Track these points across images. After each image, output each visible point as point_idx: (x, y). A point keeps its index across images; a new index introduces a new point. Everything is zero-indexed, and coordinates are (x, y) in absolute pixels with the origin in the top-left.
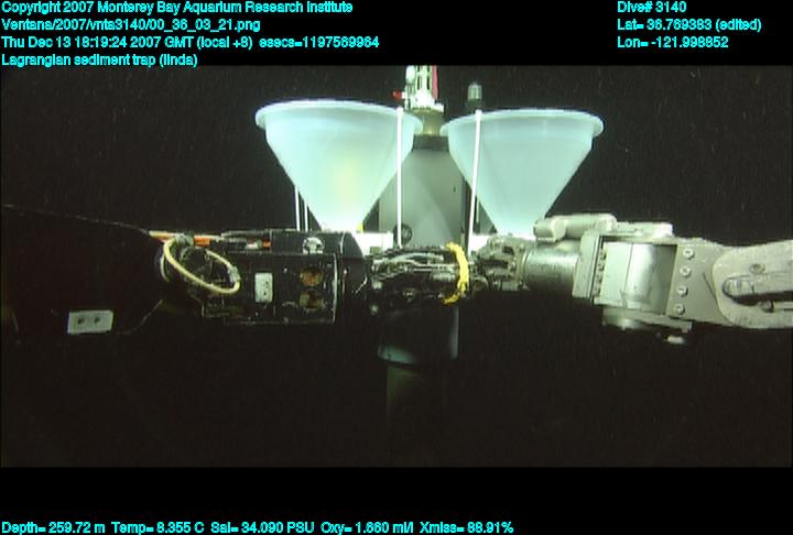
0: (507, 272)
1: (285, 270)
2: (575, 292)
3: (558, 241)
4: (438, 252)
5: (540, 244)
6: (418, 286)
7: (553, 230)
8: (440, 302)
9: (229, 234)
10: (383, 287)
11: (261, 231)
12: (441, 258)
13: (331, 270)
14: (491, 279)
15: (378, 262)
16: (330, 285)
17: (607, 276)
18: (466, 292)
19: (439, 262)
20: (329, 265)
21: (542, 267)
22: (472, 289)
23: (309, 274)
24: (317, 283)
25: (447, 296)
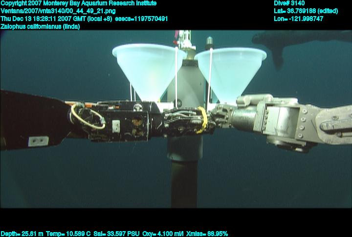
0: (224, 120)
1: (126, 119)
2: (255, 129)
3: (247, 107)
4: (194, 111)
5: (239, 108)
6: (185, 126)
7: (245, 102)
8: (195, 133)
9: (101, 102)
10: (169, 126)
11: (115, 101)
12: (195, 113)
13: (146, 119)
14: (218, 123)
15: (167, 115)
16: (146, 126)
17: (269, 121)
18: (206, 128)
19: (194, 115)
20: (145, 117)
21: (240, 118)
22: (209, 127)
23: (137, 120)
24: (140, 124)
25: (198, 130)
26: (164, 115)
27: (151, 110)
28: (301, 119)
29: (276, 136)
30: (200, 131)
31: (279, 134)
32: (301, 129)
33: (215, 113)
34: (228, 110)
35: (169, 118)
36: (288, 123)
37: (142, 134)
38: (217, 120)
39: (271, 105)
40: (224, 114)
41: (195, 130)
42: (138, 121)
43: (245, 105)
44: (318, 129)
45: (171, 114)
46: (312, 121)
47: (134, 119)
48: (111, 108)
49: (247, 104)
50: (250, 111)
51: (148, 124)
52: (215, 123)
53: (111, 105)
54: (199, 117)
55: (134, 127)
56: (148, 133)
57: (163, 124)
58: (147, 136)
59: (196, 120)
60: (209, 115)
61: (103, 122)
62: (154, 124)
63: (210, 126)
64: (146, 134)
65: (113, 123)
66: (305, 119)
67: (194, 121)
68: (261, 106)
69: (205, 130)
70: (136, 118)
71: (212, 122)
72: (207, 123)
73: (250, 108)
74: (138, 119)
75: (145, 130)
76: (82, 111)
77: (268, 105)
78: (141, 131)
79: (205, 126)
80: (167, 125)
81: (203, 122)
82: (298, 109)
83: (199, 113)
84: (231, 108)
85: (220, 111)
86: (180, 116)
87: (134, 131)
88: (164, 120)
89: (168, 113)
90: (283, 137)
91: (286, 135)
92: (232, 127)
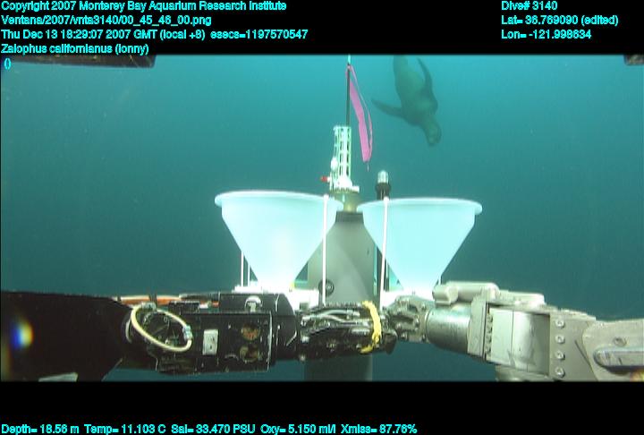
0: (412, 327)
1: (230, 327)
2: (470, 349)
3: (452, 304)
4: (355, 309)
5: (439, 306)
6: (339, 339)
7: (448, 295)
8: (358, 352)
9: (186, 295)
10: (310, 340)
11: (212, 293)
12: (358, 314)
13: (268, 326)
14: (400, 331)
15: (306, 318)
16: (266, 339)
17: (496, 337)
18: (379, 343)
19: (356, 317)
20: (266, 322)
21: (441, 325)
22: (384, 342)
23: (249, 329)
24: (255, 337)
25: (363, 347)
26: (301, 318)
27: (275, 308)
28: (557, 337)
29: (513, 367)
30: (368, 349)
31: (518, 364)
32: (559, 357)
33: (395, 313)
34: (419, 310)
35: (310, 323)
36: (532, 343)
37: (259, 355)
38: (399, 325)
39: (497, 306)
40: (411, 314)
41: (357, 346)
42: (253, 329)
43: (450, 302)
44: (592, 361)
45: (313, 316)
46: (576, 343)
47: (245, 326)
48: (204, 306)
49: (452, 299)
50: (459, 313)
51: (270, 336)
52: (395, 333)
53: (204, 299)
54: (365, 322)
55: (245, 342)
56: (269, 353)
57: (299, 336)
58: (268, 360)
59: (361, 327)
60: (383, 317)
61: (188, 335)
62: (281, 336)
63: (386, 339)
64: (265, 357)
65: (205, 336)
66: (563, 338)
67: (356, 331)
68: (478, 306)
69: (378, 346)
70: (248, 325)
71: (389, 331)
72: (380, 333)
73: (458, 308)
74: (253, 327)
75: (264, 347)
76: (149, 317)
77: (490, 305)
78: (256, 349)
79: (377, 340)
80: (305, 339)
81: (372, 331)
82: (547, 316)
83: (365, 313)
84: (424, 305)
85: (403, 309)
86: (331, 320)
87: (244, 350)
88: (300, 329)
89: (309, 314)
90: (527, 370)
91: (531, 368)
92: (427, 341)
